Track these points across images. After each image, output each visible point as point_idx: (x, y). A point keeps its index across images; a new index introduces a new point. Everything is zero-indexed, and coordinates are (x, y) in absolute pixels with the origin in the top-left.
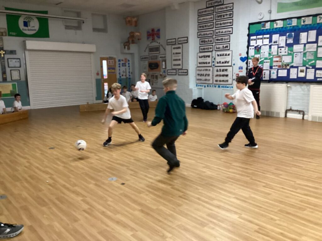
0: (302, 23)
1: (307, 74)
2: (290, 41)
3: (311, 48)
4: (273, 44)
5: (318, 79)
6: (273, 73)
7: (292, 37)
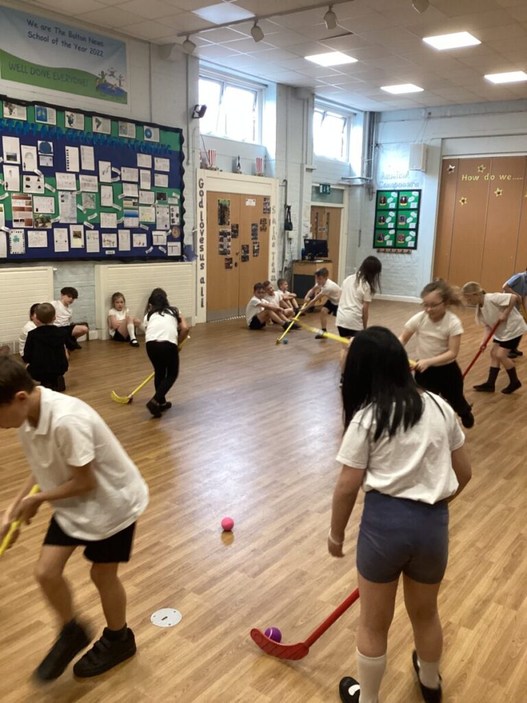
0: (67, 125)
1: (87, 240)
2: (47, 161)
3: (89, 185)
4: (6, 161)
5: (107, 252)
6: (16, 240)
7: (51, 153)
